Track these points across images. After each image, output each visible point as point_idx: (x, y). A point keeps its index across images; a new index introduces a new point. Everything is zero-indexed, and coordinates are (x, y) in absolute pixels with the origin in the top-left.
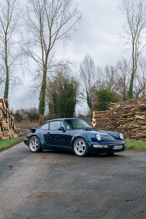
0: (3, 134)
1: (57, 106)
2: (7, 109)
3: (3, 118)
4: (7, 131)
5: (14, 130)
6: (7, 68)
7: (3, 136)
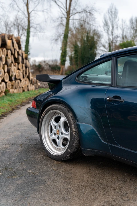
0: (12, 86)
1: (79, 58)
2: (19, 51)
3: (12, 62)
4: (19, 81)
5: (29, 80)
6: (29, 14)
7: (12, 88)
